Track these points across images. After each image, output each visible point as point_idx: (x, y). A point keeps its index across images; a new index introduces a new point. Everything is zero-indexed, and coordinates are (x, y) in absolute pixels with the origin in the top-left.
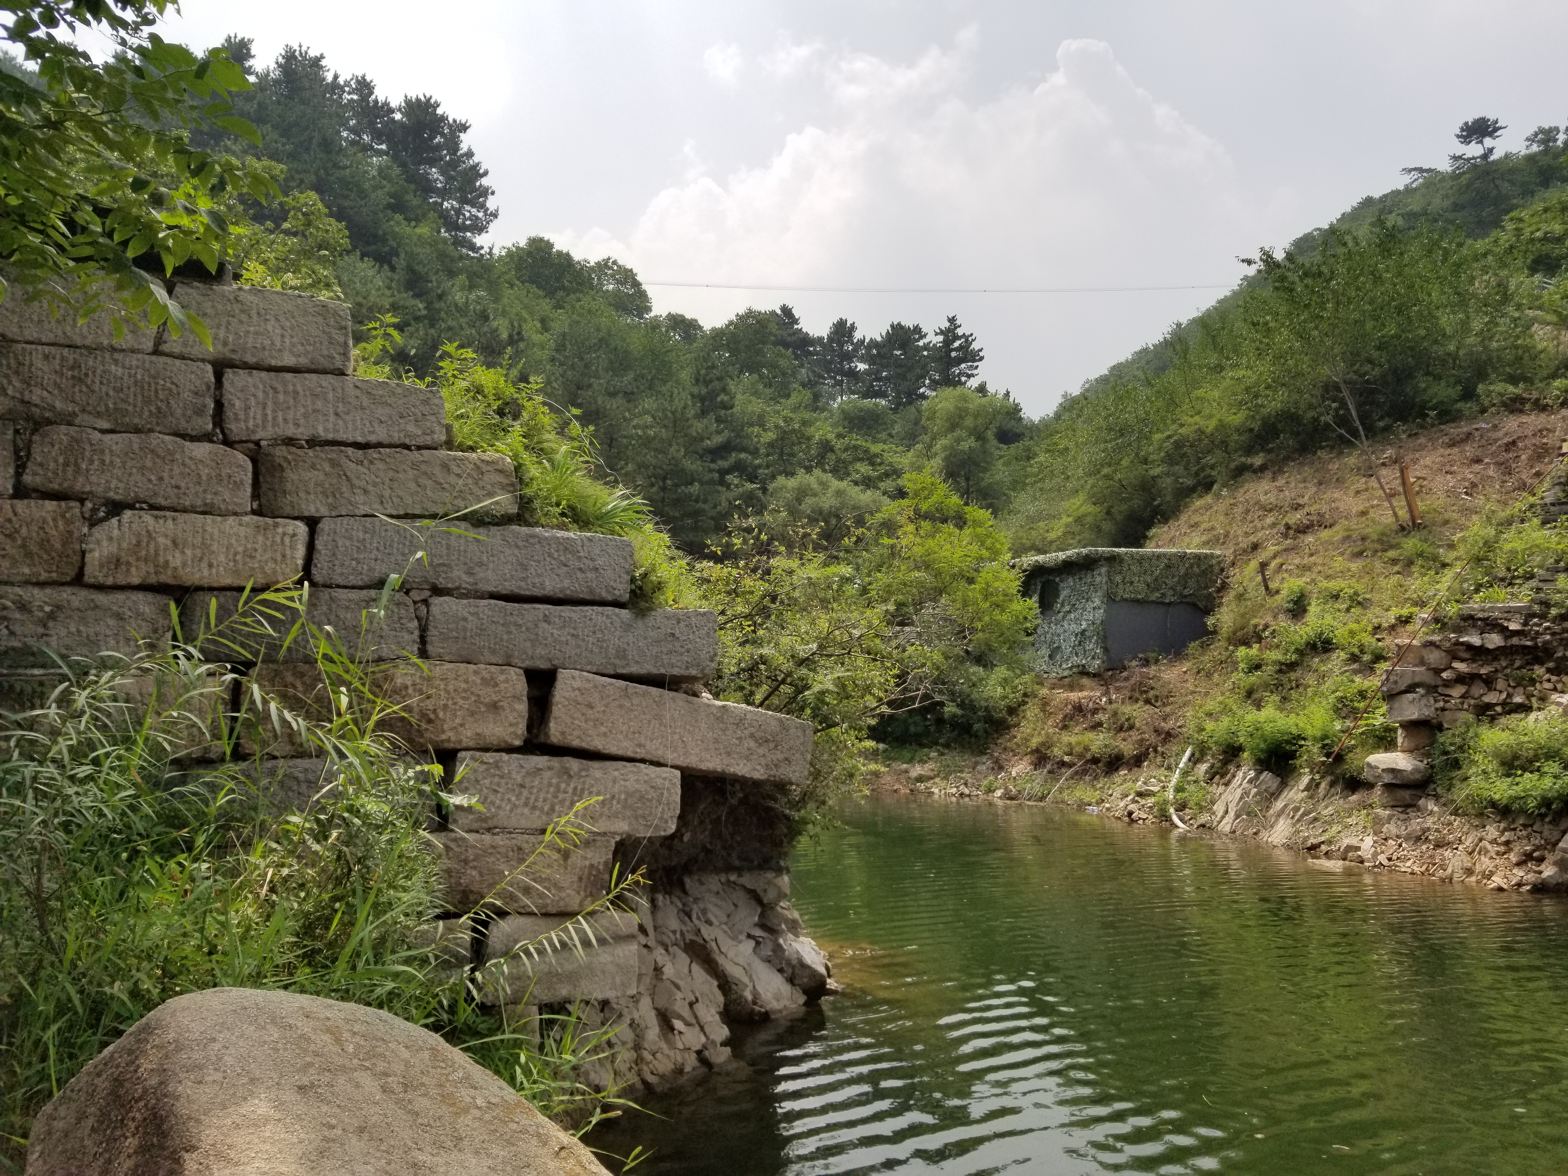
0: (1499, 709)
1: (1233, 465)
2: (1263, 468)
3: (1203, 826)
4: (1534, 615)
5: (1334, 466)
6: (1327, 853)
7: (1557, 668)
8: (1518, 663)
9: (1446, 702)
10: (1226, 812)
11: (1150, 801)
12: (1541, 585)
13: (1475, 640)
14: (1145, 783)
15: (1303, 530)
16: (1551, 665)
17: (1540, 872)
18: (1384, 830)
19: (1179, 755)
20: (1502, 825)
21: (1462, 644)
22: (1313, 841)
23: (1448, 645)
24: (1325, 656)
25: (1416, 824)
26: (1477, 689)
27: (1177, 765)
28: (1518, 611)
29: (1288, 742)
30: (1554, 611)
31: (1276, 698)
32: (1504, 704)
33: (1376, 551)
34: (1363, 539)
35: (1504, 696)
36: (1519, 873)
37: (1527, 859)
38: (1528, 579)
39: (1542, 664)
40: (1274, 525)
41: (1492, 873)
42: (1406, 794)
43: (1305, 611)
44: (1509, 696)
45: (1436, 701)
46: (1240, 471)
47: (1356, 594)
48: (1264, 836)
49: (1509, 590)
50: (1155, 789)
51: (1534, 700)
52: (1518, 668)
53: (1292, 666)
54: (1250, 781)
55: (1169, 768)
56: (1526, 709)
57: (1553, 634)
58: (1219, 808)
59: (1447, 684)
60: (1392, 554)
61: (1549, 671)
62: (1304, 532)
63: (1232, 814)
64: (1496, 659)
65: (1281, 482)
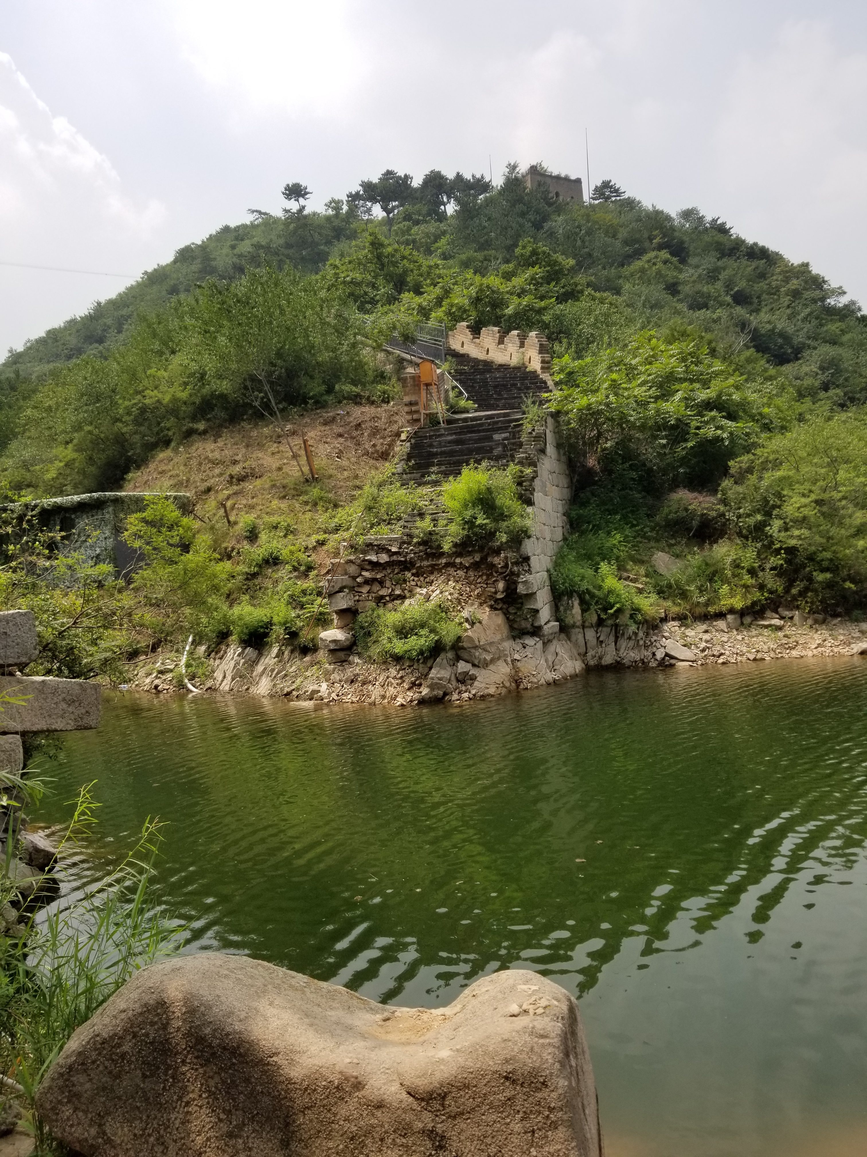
0: (387, 598)
1: (184, 429)
2: (205, 432)
3: (210, 688)
4: (404, 543)
5: (254, 433)
6: (297, 697)
7: (417, 572)
8: (396, 571)
9: (360, 596)
10: (224, 677)
11: (169, 676)
12: (406, 524)
13: (373, 558)
14: (162, 664)
15: (242, 479)
16: (414, 571)
17: (421, 692)
18: (332, 678)
19: (185, 641)
20: (398, 667)
21: (367, 560)
22: (287, 690)
23: (359, 561)
24: (275, 568)
25: (350, 672)
26: (376, 587)
27: (184, 648)
28: (395, 540)
29: (262, 627)
30: (415, 540)
31: (247, 597)
32: (390, 595)
33: (294, 496)
34: (284, 487)
35: (390, 590)
36: (410, 694)
37: (413, 685)
38: (398, 520)
39: (409, 570)
40: (221, 475)
41: (396, 696)
42: (342, 655)
43: (257, 537)
44: (393, 590)
45: (354, 596)
46: (189, 433)
47: (288, 525)
48: (253, 690)
49: (389, 527)
50: (171, 667)
51: (406, 592)
52: (397, 574)
53: (254, 576)
54: (239, 655)
55: (177, 651)
56: (402, 598)
57: (415, 553)
58: (218, 675)
59: (359, 585)
60: (305, 498)
61: (413, 575)
62: (243, 481)
63: (229, 678)
64: (384, 569)
65: (220, 443)
